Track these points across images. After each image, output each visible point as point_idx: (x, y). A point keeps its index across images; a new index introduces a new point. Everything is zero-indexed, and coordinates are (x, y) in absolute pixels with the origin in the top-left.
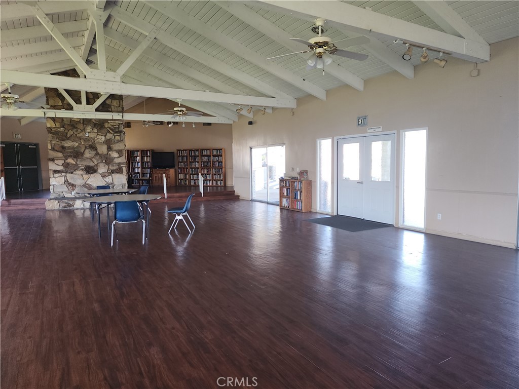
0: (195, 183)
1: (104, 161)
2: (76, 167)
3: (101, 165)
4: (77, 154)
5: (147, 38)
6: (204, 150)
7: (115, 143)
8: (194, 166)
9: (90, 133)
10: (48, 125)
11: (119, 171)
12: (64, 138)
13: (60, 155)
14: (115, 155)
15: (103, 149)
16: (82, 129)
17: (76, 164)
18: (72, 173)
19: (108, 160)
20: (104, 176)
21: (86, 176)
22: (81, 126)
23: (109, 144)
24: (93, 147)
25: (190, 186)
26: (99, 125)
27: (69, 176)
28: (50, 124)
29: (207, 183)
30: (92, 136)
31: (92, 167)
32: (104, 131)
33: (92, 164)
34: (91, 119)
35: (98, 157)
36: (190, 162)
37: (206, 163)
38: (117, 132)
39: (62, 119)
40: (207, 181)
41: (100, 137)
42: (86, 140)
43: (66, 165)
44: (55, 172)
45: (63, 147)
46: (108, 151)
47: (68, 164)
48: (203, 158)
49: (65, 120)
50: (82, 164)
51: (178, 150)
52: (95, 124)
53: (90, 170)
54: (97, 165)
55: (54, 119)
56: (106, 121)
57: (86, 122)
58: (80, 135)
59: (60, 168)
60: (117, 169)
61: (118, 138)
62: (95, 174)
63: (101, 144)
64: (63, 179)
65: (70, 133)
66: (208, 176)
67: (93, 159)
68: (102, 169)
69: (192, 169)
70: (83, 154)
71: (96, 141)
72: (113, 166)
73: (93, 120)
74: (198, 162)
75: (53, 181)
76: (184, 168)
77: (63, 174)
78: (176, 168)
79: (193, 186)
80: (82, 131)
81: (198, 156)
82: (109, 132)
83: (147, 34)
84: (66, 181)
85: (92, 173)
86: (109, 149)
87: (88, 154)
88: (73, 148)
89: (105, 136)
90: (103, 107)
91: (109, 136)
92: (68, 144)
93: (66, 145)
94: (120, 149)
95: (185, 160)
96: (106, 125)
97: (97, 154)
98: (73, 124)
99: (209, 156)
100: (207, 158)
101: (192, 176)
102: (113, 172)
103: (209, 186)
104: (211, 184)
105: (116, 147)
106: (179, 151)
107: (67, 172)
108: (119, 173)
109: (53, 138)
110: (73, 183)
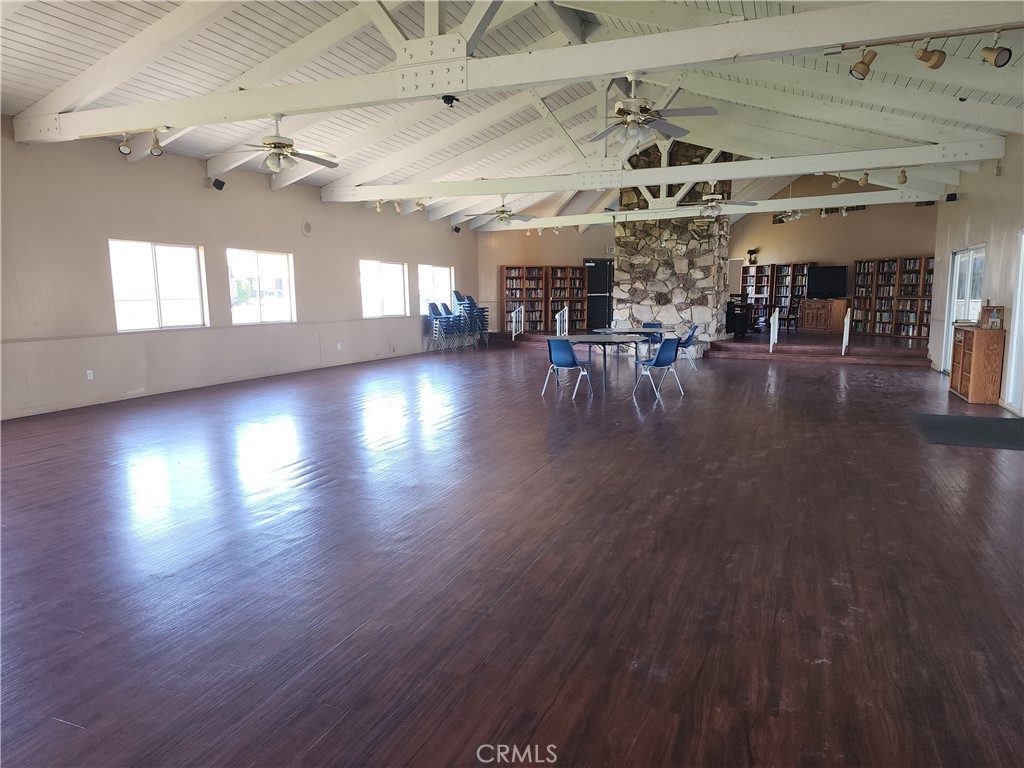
0: (884, 329)
1: (681, 285)
2: (644, 295)
3: (677, 291)
4: (648, 275)
5: (667, 92)
6: (910, 259)
7: (701, 254)
8: (886, 295)
9: (668, 241)
10: (617, 234)
11: (702, 301)
12: (634, 251)
13: (627, 276)
14: (698, 274)
15: (682, 266)
16: (657, 236)
17: (645, 291)
18: (639, 303)
19: (687, 284)
20: (679, 310)
21: (656, 309)
22: (655, 232)
23: (691, 257)
24: (669, 264)
25: (873, 335)
26: (680, 227)
27: (635, 306)
28: (619, 232)
29: (908, 332)
30: (669, 245)
31: (666, 295)
32: (686, 236)
33: (665, 290)
34: (671, 219)
35: (673, 279)
36: (879, 286)
37: (910, 288)
38: (704, 237)
39: (634, 223)
40: (908, 326)
41: (679, 247)
42: (662, 251)
43: (633, 292)
44: (620, 301)
45: (632, 265)
46: (689, 269)
47: (635, 290)
48: (905, 276)
49: (637, 224)
50: (653, 289)
51: (856, 262)
52: (674, 227)
53: (662, 299)
54: (671, 292)
55: (624, 225)
56: (691, 220)
57: (663, 224)
58: (654, 246)
59: (625, 296)
60: (699, 299)
61: (705, 246)
62: (669, 305)
63: (680, 257)
64: (627, 311)
65: (642, 243)
66: (912, 316)
67: (667, 283)
68: (678, 298)
69: (881, 299)
70: (654, 275)
71: (674, 254)
72: (693, 292)
73: (673, 221)
74: (894, 286)
75: (616, 315)
76: (865, 299)
77: (628, 305)
78: (849, 297)
79: (879, 335)
80: (657, 239)
81: (895, 273)
82: (694, 238)
83: (667, 85)
84: (631, 316)
85: (664, 304)
86: (692, 265)
87: (662, 274)
88: (643, 265)
89: (687, 245)
90: (690, 198)
91: (693, 244)
92: (638, 260)
93: (635, 262)
94: (707, 264)
95: (869, 282)
96: (691, 227)
97: (674, 274)
98: (646, 229)
99: (918, 272)
100: (913, 276)
101: (878, 314)
102: (693, 303)
103: (913, 338)
104: (915, 334)
105: (701, 262)
106: (860, 262)
107: (633, 302)
108: (701, 304)
109: (621, 251)
110: (639, 318)
